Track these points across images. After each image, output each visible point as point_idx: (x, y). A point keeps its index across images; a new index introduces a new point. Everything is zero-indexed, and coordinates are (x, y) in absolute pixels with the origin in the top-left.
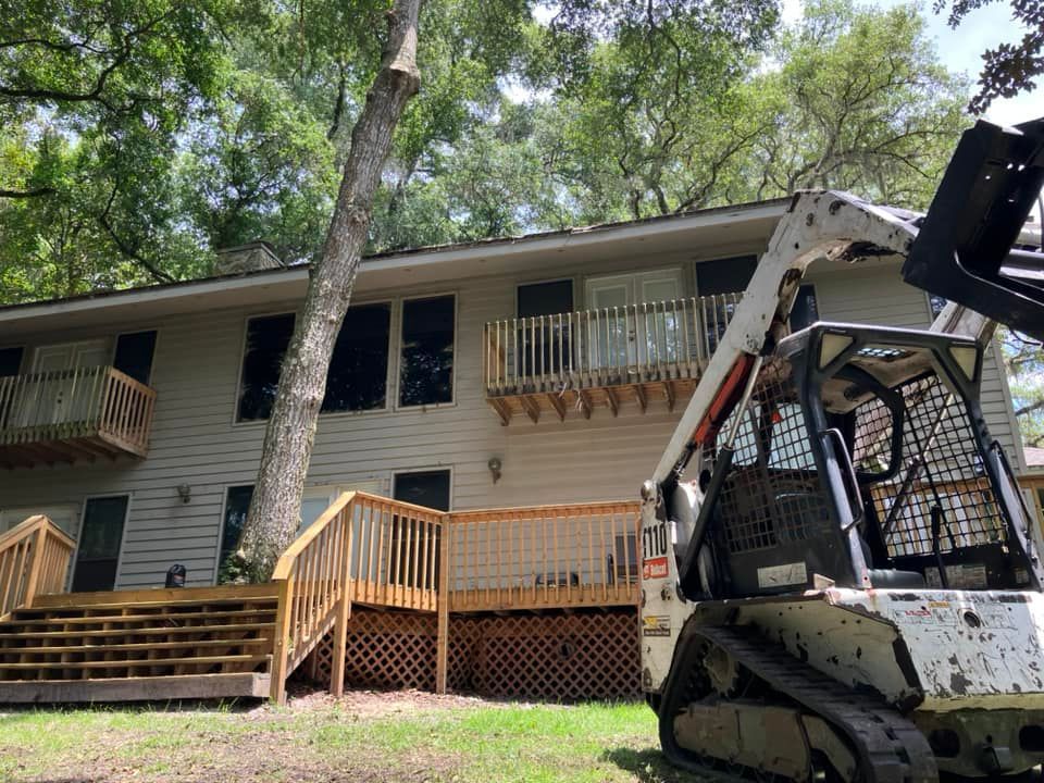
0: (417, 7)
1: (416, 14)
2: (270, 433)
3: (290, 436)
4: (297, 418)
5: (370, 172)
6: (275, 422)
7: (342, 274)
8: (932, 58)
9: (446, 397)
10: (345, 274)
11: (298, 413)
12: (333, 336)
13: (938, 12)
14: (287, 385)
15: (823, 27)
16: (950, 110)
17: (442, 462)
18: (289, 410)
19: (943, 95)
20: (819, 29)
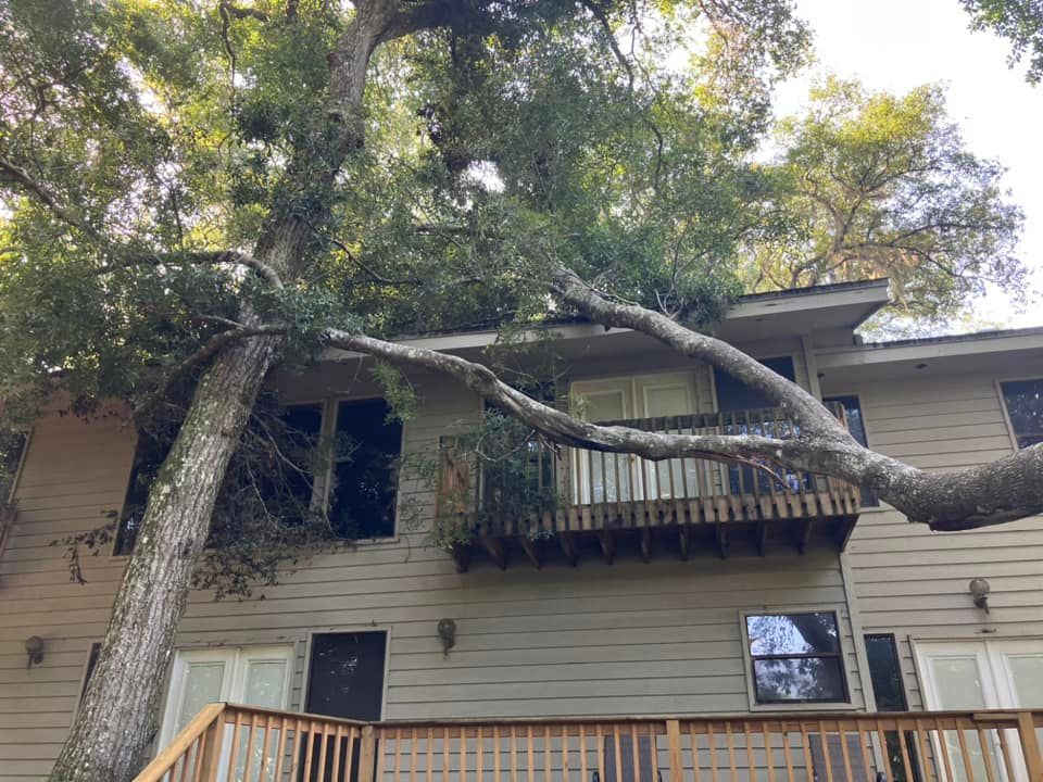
0: (366, 48)
1: (364, 57)
2: (122, 594)
3: (150, 597)
4: (162, 572)
5: (292, 238)
6: (130, 578)
7: (244, 368)
8: (958, 143)
9: (387, 530)
10: (248, 369)
11: (164, 565)
12: (225, 453)
13: (1012, 66)
14: (152, 522)
15: (831, 109)
16: (976, 202)
17: (377, 620)
18: (152, 560)
19: (970, 184)
20: (826, 111)
